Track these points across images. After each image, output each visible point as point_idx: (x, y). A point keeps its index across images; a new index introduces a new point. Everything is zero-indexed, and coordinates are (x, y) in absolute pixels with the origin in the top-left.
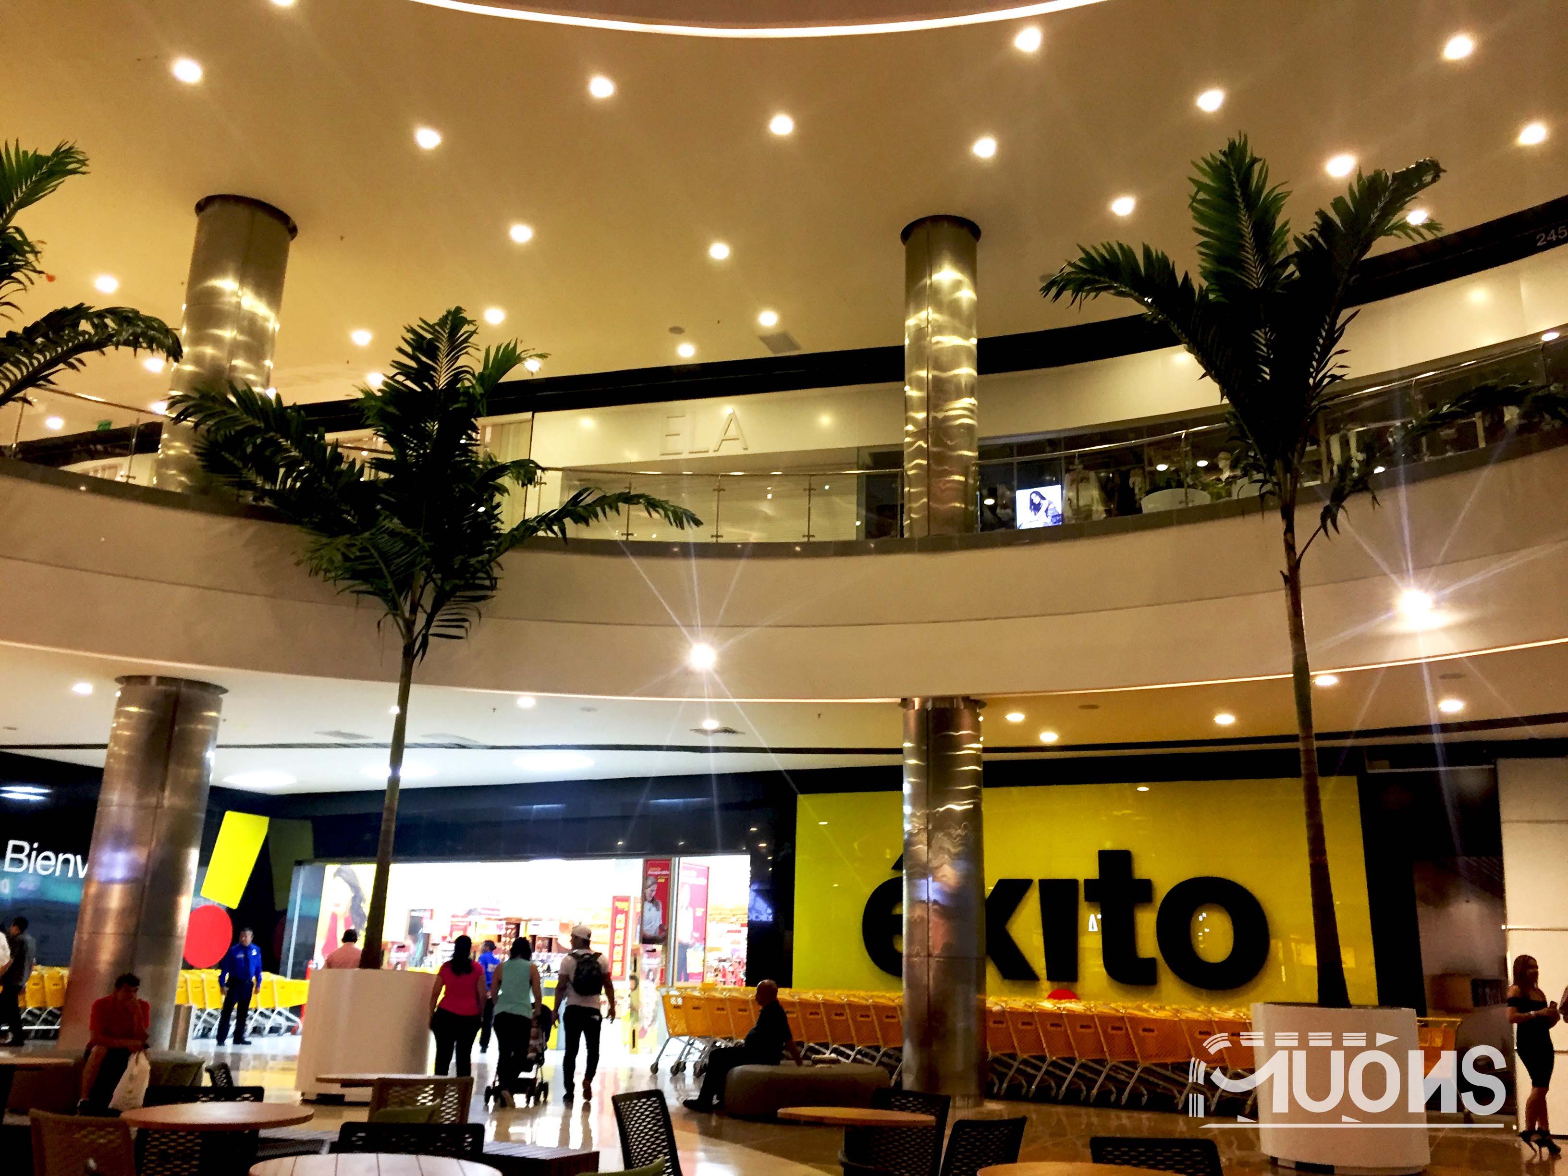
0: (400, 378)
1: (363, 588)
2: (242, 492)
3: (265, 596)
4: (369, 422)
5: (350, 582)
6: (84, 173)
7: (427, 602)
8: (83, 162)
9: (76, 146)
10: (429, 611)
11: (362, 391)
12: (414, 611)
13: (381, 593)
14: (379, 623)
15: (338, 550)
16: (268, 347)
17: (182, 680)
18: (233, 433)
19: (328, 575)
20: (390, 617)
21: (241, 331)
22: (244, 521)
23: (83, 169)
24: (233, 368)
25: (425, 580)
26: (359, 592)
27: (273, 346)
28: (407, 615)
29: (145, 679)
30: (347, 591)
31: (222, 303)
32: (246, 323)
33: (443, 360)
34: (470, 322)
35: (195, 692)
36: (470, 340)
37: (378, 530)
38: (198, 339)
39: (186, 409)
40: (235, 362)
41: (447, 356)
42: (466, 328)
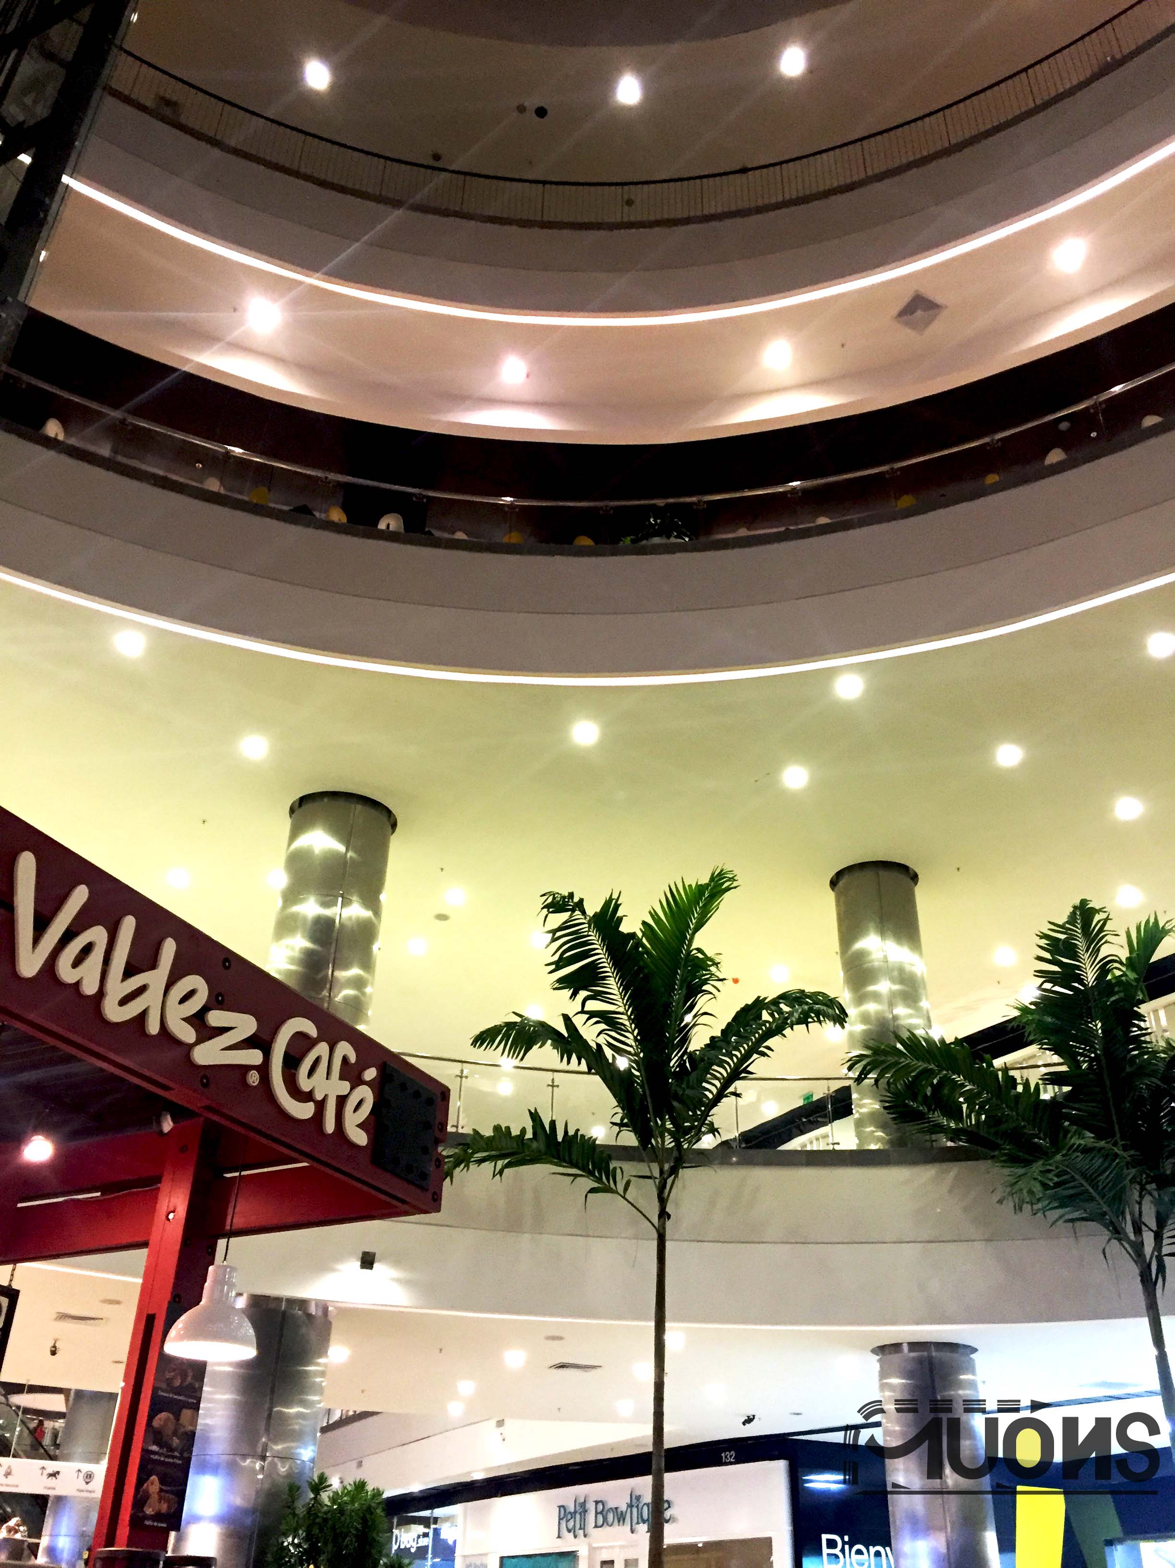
0: (1048, 986)
1: (1076, 1215)
2: (934, 1137)
3: (985, 1240)
4: (1031, 1038)
5: (1060, 1212)
6: (735, 888)
7: (1150, 1219)
8: (732, 879)
9: (724, 868)
10: (1155, 1228)
11: (1017, 1008)
12: (1138, 1231)
13: (1098, 1217)
14: (1104, 1250)
15: (1035, 1179)
16: (921, 991)
17: (931, 1343)
18: (910, 1079)
19: (1035, 1207)
20: (1115, 1242)
21: (893, 981)
22: (945, 1166)
23: (735, 884)
24: (895, 1018)
25: (1140, 1193)
26: (1072, 1221)
27: (925, 988)
28: (1132, 1237)
29: (896, 1347)
30: (1060, 1222)
31: (873, 961)
32: (896, 973)
33: (1085, 956)
34: (1098, 911)
35: (945, 1355)
36: (1105, 929)
37: (1069, 1150)
38: (860, 999)
39: (864, 1068)
40: (895, 1012)
41: (1087, 951)
42: (1097, 918)
